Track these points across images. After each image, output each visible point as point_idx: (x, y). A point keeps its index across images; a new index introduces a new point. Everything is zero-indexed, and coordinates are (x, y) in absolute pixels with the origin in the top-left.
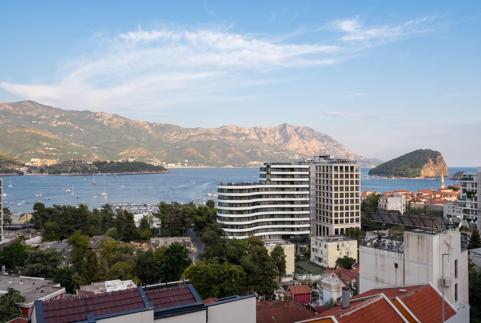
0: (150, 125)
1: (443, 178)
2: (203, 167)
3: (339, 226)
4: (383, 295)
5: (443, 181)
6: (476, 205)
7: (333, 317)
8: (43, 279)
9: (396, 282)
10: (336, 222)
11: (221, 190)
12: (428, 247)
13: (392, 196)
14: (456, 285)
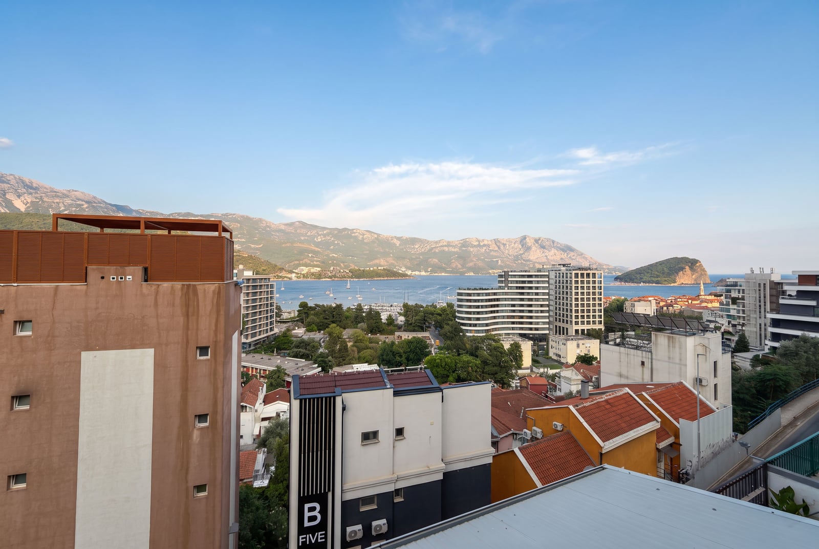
0: (399, 239)
1: (702, 284)
2: (443, 274)
3: (580, 327)
4: (627, 390)
5: (702, 287)
6: (744, 311)
7: (571, 407)
8: (304, 360)
9: (643, 379)
10: (577, 323)
11: (460, 294)
12: (680, 348)
13: (639, 301)
14: (716, 385)
